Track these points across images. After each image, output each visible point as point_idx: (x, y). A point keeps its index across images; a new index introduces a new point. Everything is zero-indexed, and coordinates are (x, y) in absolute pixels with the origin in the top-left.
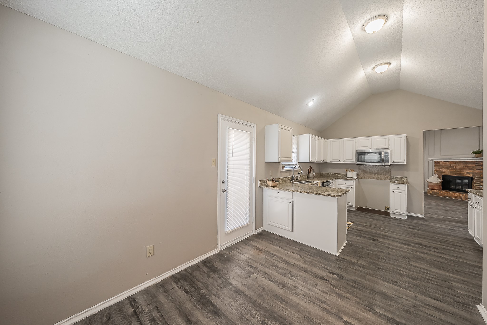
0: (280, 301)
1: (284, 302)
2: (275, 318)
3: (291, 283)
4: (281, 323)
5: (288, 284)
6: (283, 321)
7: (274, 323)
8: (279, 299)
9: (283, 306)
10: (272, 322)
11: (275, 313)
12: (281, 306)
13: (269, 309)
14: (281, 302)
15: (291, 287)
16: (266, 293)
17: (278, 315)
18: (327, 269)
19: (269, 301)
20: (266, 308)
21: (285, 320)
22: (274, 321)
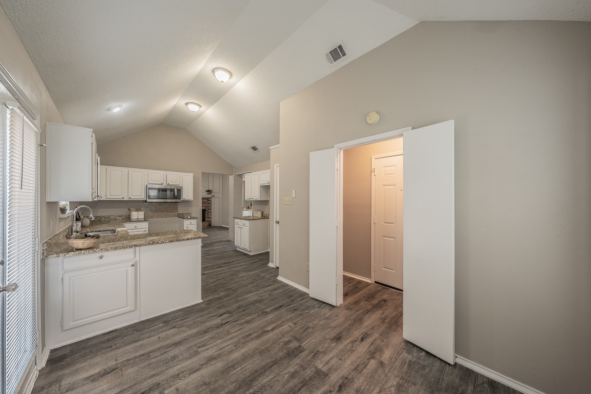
0: (232, 370)
1: (236, 366)
2: (252, 381)
3: (213, 352)
4: (259, 376)
5: (213, 354)
6: (257, 373)
7: (257, 383)
8: (230, 369)
9: (239, 369)
10: (255, 384)
11: (245, 379)
12: (240, 370)
13: (238, 384)
14: (235, 369)
15: (218, 353)
16: (213, 382)
17: (249, 377)
18: (214, 316)
19: (227, 382)
20: (235, 387)
21: (257, 371)
22: (254, 382)
